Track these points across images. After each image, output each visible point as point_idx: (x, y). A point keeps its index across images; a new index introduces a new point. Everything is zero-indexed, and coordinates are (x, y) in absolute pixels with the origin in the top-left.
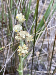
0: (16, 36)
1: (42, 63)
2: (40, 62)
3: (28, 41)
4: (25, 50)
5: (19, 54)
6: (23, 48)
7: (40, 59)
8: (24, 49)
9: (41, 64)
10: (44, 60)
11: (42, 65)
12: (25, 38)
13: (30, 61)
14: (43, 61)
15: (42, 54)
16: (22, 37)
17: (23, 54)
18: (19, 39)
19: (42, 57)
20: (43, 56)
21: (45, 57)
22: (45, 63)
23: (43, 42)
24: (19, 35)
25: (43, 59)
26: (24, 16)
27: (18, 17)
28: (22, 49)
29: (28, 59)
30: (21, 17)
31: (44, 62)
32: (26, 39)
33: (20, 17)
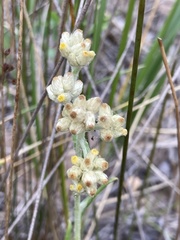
0: (62, 117)
1: (151, 220)
2: (144, 217)
3: (108, 138)
4: (95, 169)
5: (75, 187)
6: (87, 162)
7: (144, 205)
8: (92, 165)
9: (148, 225)
10: (160, 210)
11: (149, 229)
12: (94, 124)
13: (103, 212)
14: (155, 215)
15: (150, 185)
16: (83, 123)
17: (88, 184)
18: (72, 128)
19: (152, 198)
20: (154, 193)
21: (163, 197)
22: (161, 221)
23: (154, 140)
24: (73, 116)
25: (154, 204)
26: (88, 43)
27: (67, 46)
28: (83, 165)
29: (97, 204)
30: (79, 45)
31: (159, 217)
32: (100, 128)
33: (75, 45)
